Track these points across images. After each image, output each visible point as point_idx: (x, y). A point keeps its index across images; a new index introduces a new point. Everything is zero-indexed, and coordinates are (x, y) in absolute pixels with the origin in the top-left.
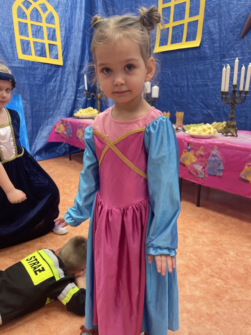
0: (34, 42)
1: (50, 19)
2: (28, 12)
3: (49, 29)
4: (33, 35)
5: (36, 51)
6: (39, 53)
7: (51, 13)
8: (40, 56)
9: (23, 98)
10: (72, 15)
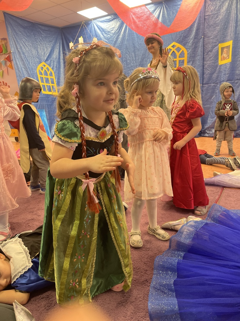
0: (47, 85)
1: (51, 74)
2: (43, 72)
3: (51, 79)
4: (46, 82)
5: (48, 89)
6: (49, 90)
7: (51, 72)
8: (49, 91)
9: (46, 111)
10: (59, 71)
